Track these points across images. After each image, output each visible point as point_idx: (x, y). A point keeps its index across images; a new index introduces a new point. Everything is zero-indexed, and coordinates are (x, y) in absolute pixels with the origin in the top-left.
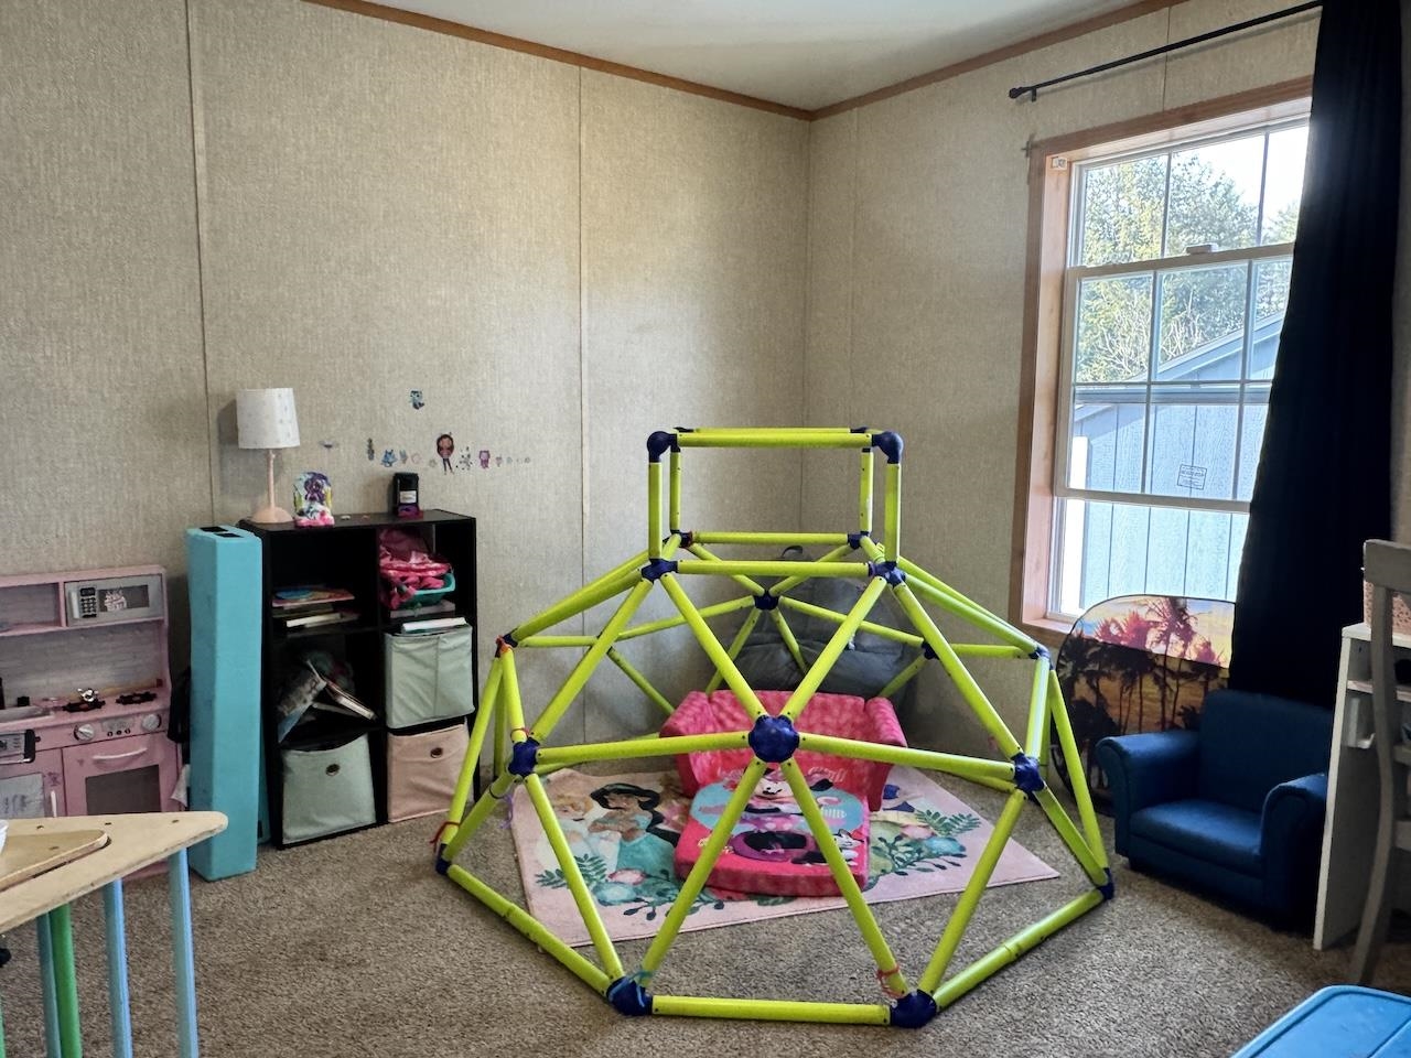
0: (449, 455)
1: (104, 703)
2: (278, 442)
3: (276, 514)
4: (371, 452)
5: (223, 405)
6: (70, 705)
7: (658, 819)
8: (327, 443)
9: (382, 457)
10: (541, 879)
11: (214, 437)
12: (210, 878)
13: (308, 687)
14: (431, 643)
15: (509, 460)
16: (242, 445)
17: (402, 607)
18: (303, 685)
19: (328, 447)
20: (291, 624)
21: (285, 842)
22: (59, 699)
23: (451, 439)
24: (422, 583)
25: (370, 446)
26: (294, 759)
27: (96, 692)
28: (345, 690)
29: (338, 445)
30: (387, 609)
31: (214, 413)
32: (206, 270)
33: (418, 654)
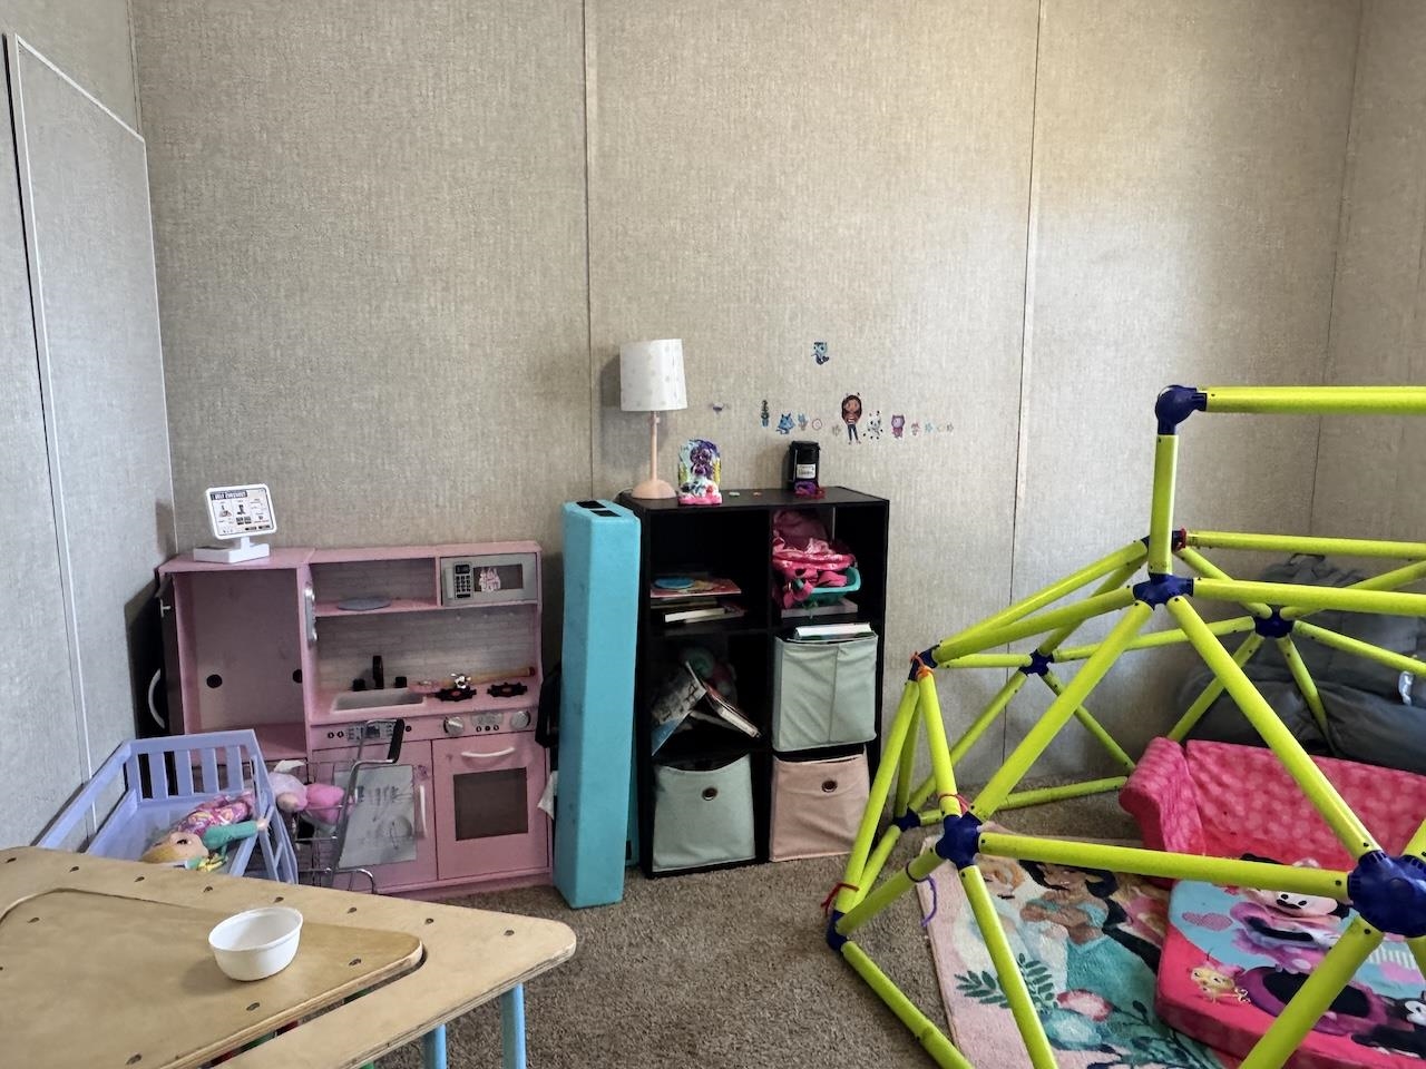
0: (856, 420)
1: (474, 692)
2: (663, 403)
3: (657, 489)
4: (765, 416)
5: (605, 360)
6: (443, 691)
7: (1116, 914)
8: (717, 405)
9: (778, 422)
10: (964, 983)
11: (596, 396)
12: (573, 906)
13: (686, 692)
14: (828, 652)
15: (928, 428)
16: (627, 406)
17: (797, 605)
18: (680, 691)
19: (718, 409)
20: (669, 618)
21: (655, 869)
22: (434, 684)
23: (859, 401)
24: (820, 579)
25: (765, 409)
26: (668, 776)
27: (469, 679)
28: (727, 698)
29: (729, 407)
30: (779, 607)
31: (597, 368)
32: (593, 204)
33: (813, 666)
